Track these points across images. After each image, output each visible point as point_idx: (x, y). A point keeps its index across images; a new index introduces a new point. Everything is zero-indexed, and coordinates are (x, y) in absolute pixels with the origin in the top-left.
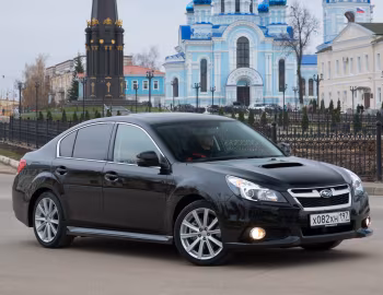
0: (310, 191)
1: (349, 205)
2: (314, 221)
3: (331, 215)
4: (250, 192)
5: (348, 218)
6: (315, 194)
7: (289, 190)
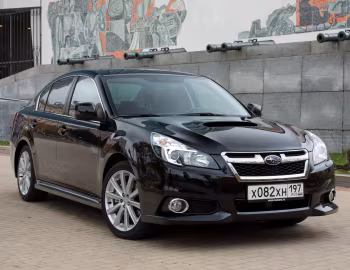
0: (252, 156)
1: (303, 175)
2: (253, 194)
3: (277, 187)
4: (175, 154)
5: (302, 191)
6: (258, 159)
7: (223, 154)
